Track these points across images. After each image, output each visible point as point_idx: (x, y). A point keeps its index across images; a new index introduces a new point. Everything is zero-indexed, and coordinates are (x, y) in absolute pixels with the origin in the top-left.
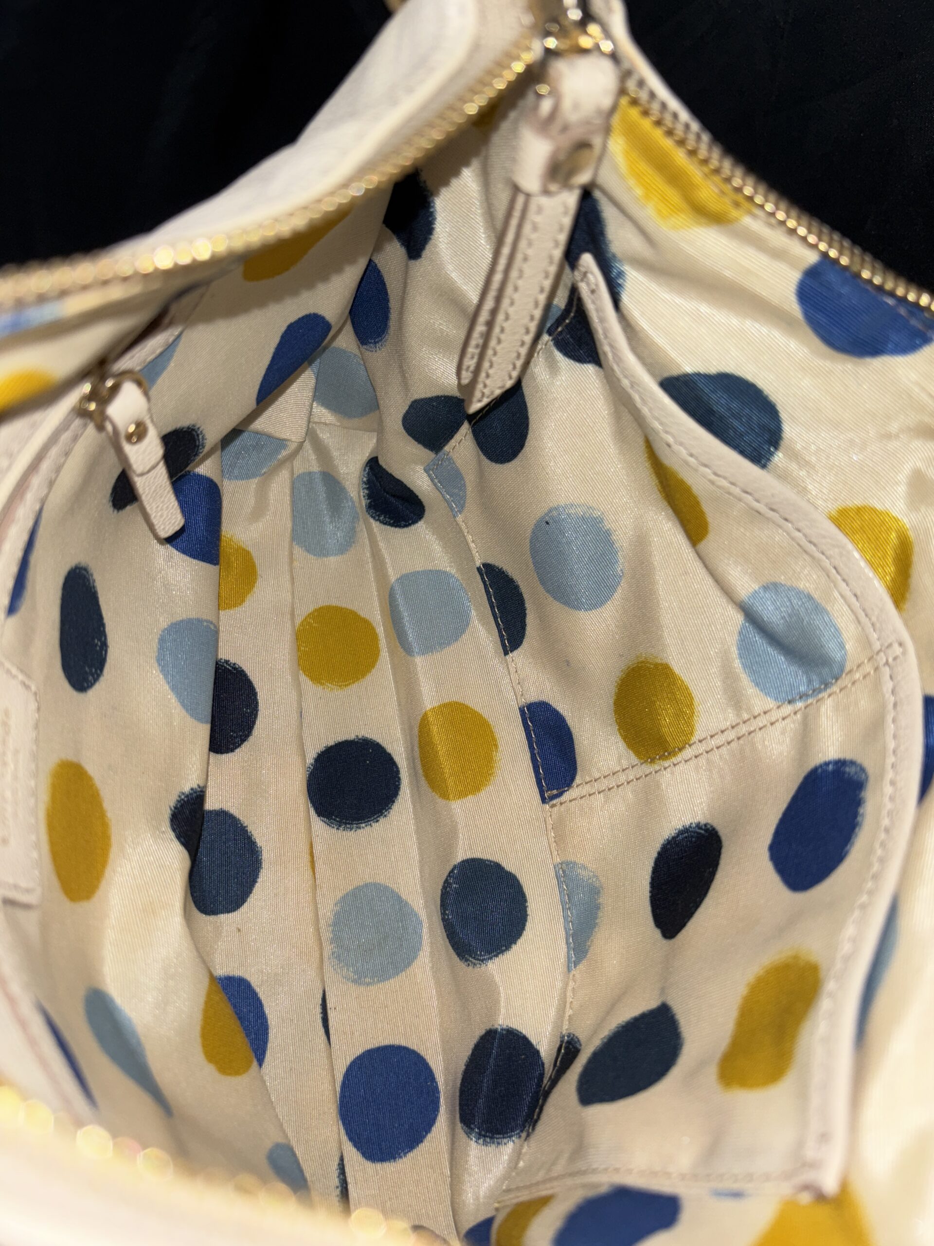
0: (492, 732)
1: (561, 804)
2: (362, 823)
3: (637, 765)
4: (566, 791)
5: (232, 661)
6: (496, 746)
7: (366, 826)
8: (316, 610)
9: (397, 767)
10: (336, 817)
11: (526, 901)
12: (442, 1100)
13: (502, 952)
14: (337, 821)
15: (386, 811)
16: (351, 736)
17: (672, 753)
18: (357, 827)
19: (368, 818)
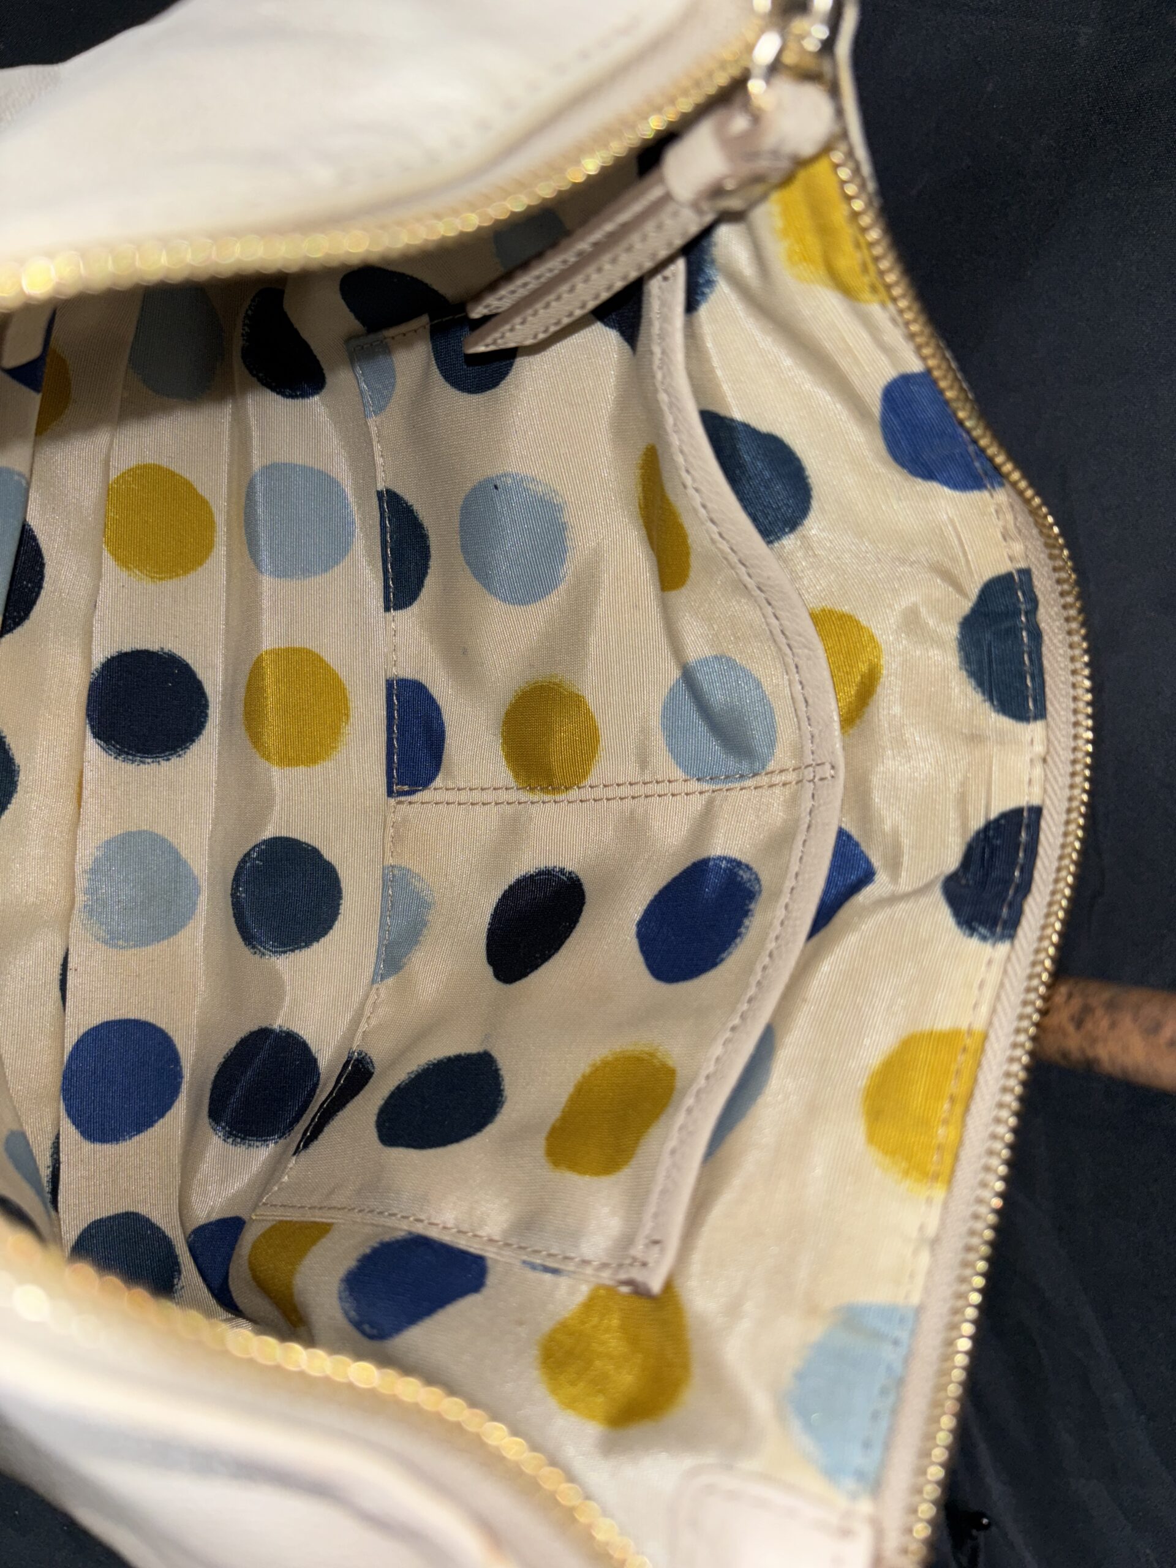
0: (345, 697)
1: (410, 803)
2: (147, 758)
3: (513, 788)
4: (420, 790)
6: (347, 715)
7: (153, 762)
8: (138, 467)
9: (207, 701)
10: (117, 743)
11: (340, 898)
12: (184, 1087)
13: (300, 948)
14: (117, 749)
15: (182, 750)
16: (154, 647)
17: (556, 790)
18: (141, 762)
19: (158, 753)
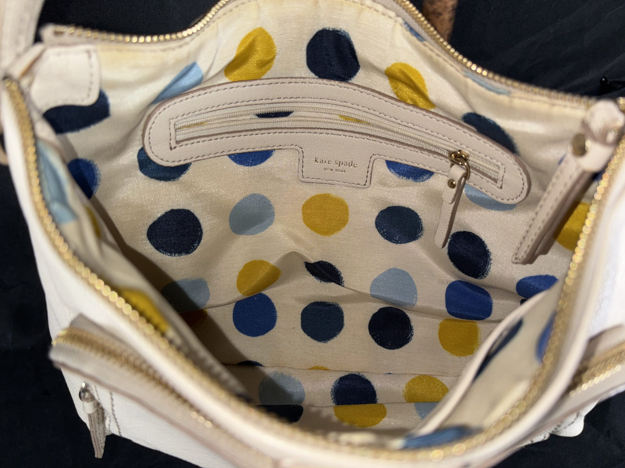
2: (334, 396)
5: (413, 338)
7: (332, 398)
10: (339, 386)
18: (332, 394)
19: (336, 399)
